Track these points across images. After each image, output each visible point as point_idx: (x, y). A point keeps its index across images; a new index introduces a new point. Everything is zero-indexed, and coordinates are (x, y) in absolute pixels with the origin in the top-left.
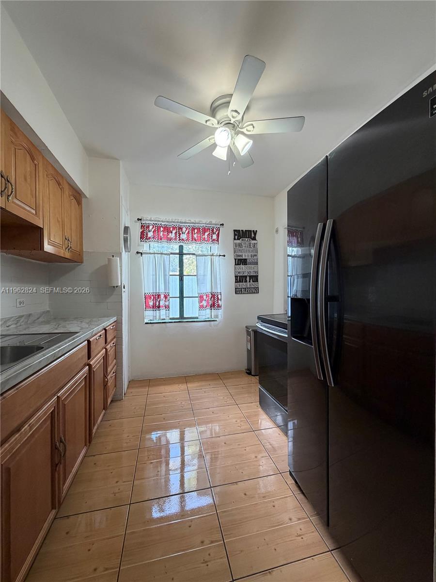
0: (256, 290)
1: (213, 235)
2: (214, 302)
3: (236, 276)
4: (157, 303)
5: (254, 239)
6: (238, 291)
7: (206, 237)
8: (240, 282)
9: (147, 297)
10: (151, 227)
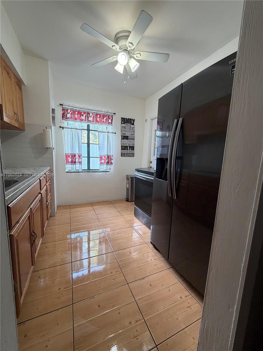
0: (133, 155)
1: (109, 120)
2: (109, 160)
3: (122, 146)
4: (74, 160)
5: (133, 124)
6: (123, 155)
7: (105, 121)
8: (124, 149)
9: (67, 156)
10: (69, 111)
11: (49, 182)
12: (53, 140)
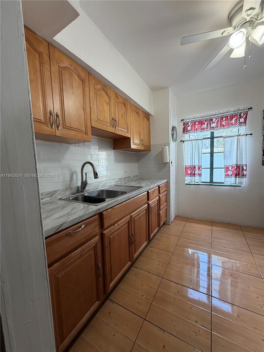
1: (241, 119)
3: (263, 151)
4: (193, 172)
7: (234, 122)
9: (187, 168)
10: (189, 124)
11: (164, 193)
12: (171, 156)
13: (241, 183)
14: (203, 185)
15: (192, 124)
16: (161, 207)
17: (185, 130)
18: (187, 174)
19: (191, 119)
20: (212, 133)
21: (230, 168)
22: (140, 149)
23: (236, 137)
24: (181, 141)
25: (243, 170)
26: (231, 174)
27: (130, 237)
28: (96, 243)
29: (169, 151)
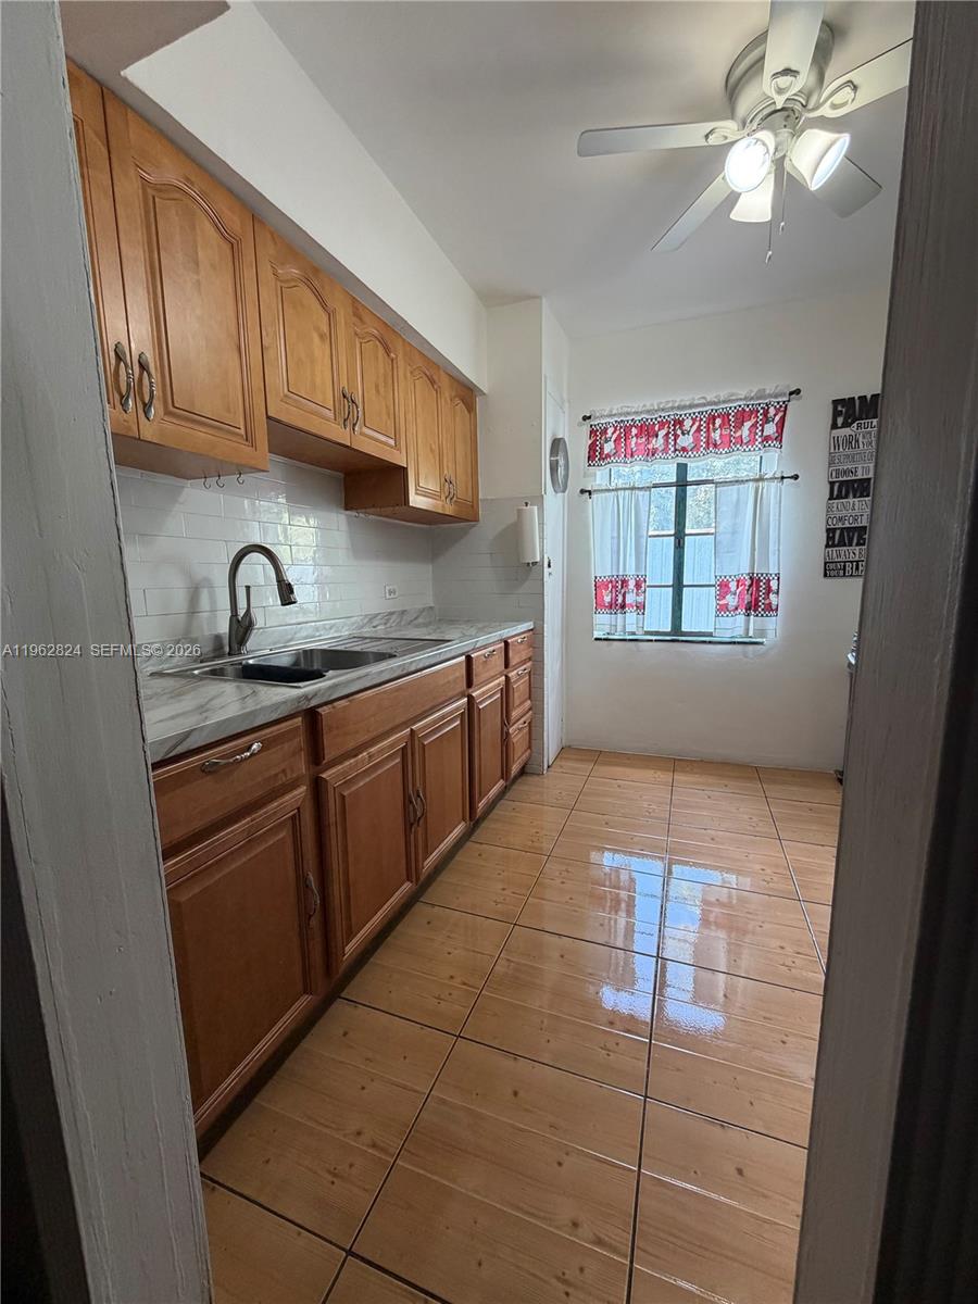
1: (767, 426)
3: (828, 530)
4: (620, 599)
7: (746, 434)
8: (842, 543)
9: (599, 586)
10: (610, 431)
11: (523, 668)
12: (548, 538)
13: (762, 633)
14: (651, 641)
15: (618, 432)
16: (514, 714)
17: (595, 454)
18: (599, 604)
19: (615, 415)
20: (682, 469)
21: (733, 586)
22: (440, 511)
23: (751, 484)
24: (583, 491)
25: (769, 590)
26: (735, 604)
27: (411, 802)
28: (298, 809)
29: (542, 524)
